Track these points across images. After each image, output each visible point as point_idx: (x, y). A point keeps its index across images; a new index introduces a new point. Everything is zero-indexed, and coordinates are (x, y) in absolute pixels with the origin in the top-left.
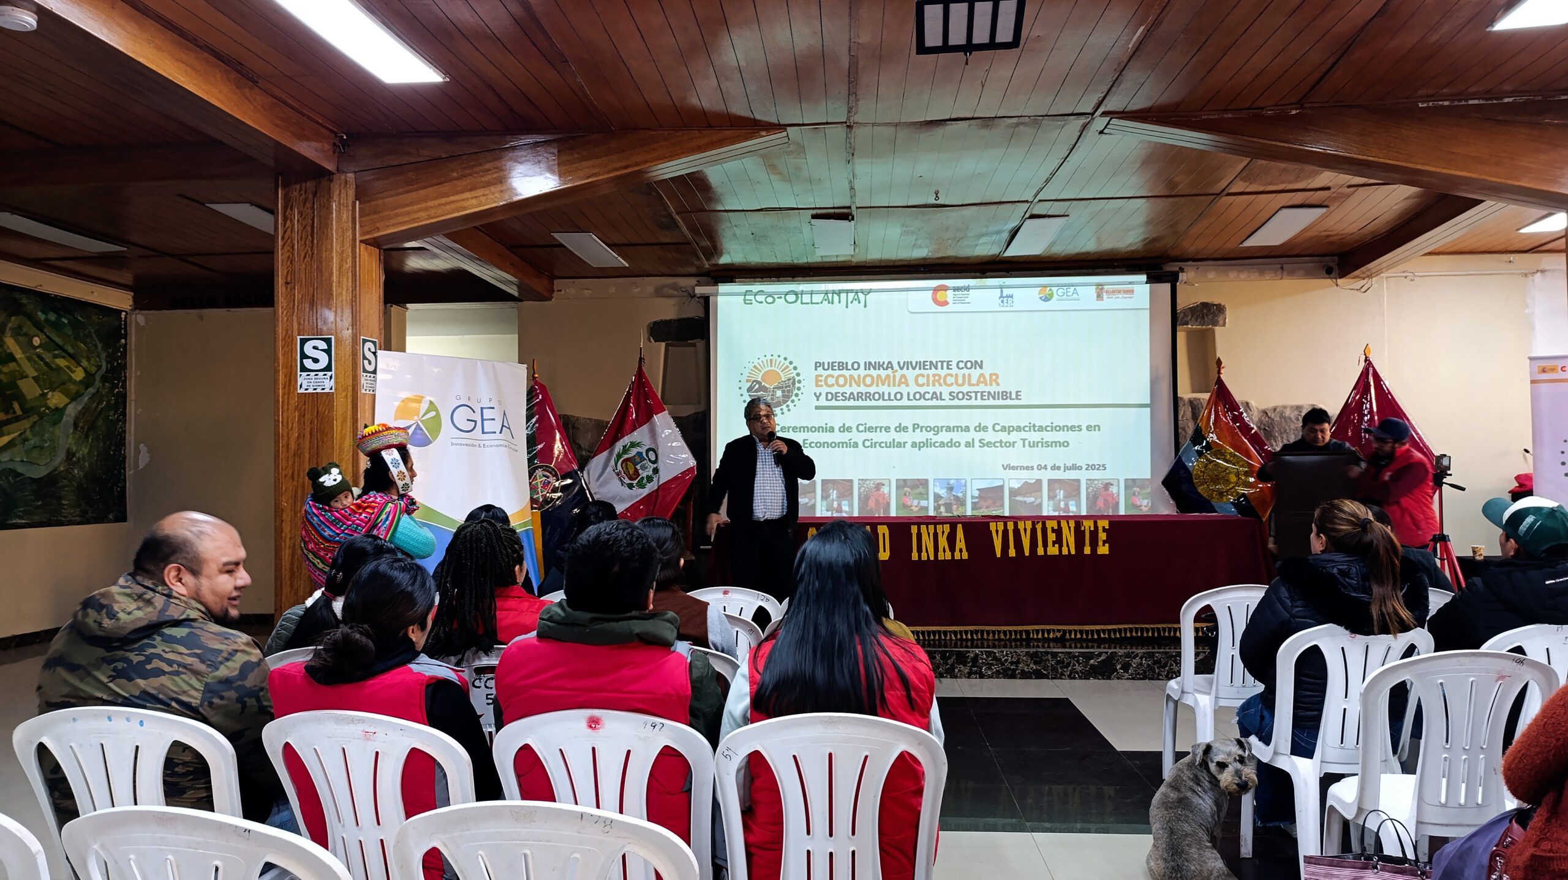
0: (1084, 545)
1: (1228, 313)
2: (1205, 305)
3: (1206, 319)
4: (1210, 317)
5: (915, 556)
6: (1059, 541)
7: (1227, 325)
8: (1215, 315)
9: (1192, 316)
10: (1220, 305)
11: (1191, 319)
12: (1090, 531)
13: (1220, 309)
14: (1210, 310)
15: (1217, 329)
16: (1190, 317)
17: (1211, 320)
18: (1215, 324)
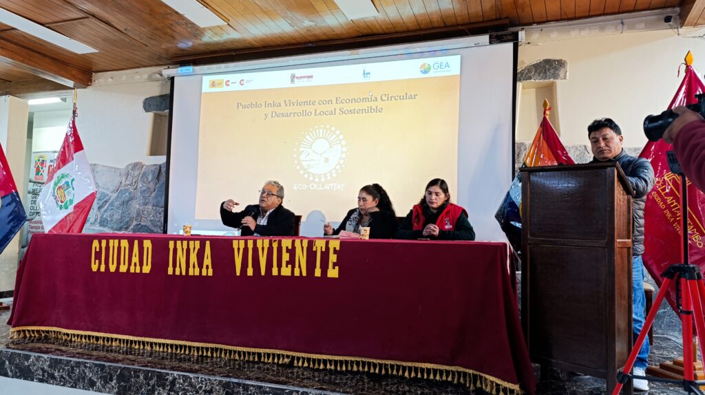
0: (315, 267)
1: (568, 67)
2: (547, 62)
3: (548, 73)
4: (552, 71)
5: (170, 271)
6: (292, 262)
7: (567, 77)
8: (556, 69)
9: (536, 72)
10: (561, 60)
11: (534, 74)
12: (322, 251)
13: (561, 64)
14: (551, 65)
15: (559, 82)
16: (533, 73)
17: (553, 74)
18: (556, 76)
